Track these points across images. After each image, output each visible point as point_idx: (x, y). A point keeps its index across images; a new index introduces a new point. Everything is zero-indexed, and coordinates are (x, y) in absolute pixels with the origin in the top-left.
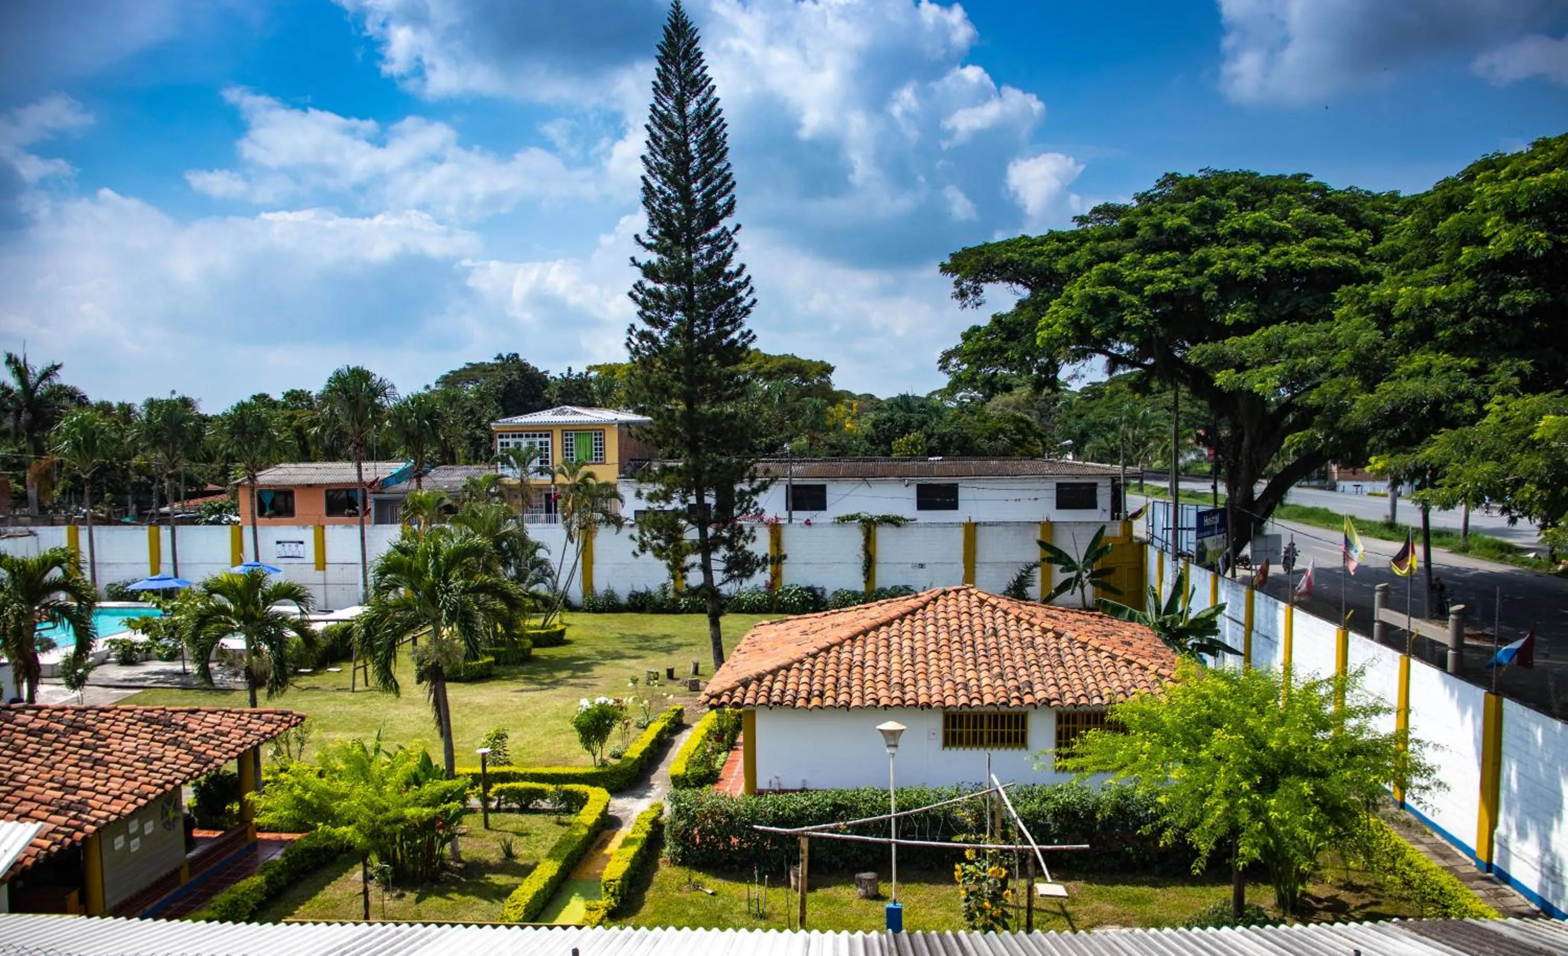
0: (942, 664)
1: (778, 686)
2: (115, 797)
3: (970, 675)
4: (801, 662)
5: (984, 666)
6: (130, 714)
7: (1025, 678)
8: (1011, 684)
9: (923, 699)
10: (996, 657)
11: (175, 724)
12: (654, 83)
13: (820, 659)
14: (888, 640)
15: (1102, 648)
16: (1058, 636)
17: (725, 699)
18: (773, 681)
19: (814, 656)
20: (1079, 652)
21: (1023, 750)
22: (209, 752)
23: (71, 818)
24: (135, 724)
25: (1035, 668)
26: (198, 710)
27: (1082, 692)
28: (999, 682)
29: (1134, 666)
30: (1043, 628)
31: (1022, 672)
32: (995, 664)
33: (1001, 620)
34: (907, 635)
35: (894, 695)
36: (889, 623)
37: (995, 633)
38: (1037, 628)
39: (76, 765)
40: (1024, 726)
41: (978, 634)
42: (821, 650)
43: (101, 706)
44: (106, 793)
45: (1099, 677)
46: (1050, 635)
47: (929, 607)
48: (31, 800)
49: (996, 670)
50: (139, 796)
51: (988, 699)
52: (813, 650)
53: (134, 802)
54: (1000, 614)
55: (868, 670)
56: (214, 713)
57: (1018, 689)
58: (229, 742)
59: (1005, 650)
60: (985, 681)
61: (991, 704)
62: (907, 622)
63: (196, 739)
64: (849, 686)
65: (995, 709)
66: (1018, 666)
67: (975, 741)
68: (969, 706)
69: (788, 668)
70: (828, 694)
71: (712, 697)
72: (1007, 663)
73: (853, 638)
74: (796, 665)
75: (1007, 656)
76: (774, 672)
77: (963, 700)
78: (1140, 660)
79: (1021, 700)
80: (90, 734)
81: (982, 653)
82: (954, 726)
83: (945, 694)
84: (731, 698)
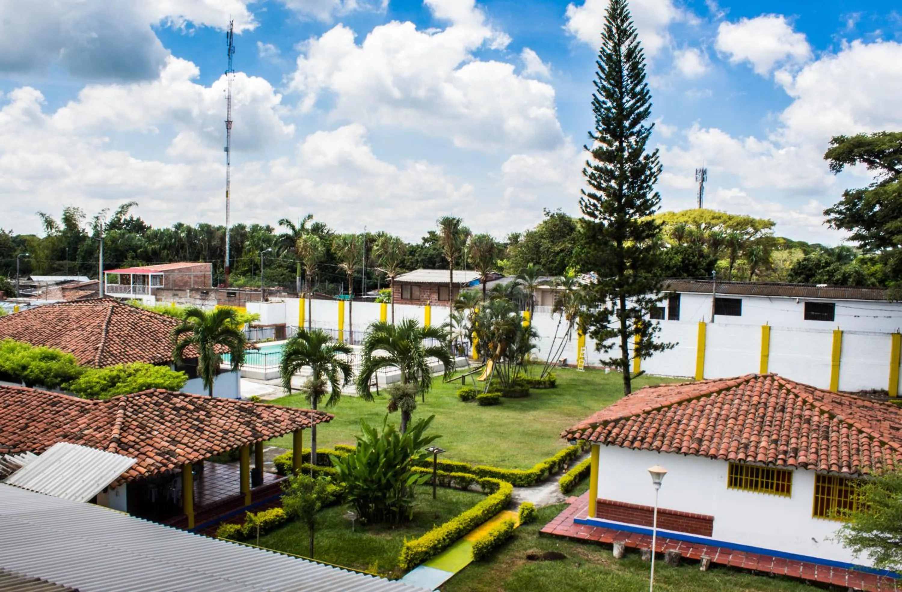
0: (736, 428)
1: (616, 430)
2: (195, 450)
3: (753, 438)
4: (638, 416)
5: (766, 433)
6: (233, 404)
7: (794, 446)
8: (782, 448)
9: (712, 452)
10: (778, 427)
11: (255, 413)
12: (602, 34)
13: (651, 415)
14: (704, 406)
15: (863, 429)
16: (832, 417)
17: (577, 435)
18: (614, 427)
19: (648, 413)
20: (844, 431)
21: (788, 498)
22: (263, 432)
23: (165, 459)
24: (232, 411)
25: (804, 439)
26: (273, 406)
27: (835, 462)
28: (773, 446)
29: (887, 446)
30: (821, 410)
31: (793, 440)
32: (775, 432)
33: (791, 401)
34: (719, 405)
35: (693, 446)
36: (708, 395)
37: (783, 410)
38: (817, 409)
39: (187, 430)
40: (789, 480)
41: (770, 409)
42: (654, 410)
43: (220, 398)
44: (191, 448)
45: (853, 452)
46: (826, 415)
47: (741, 387)
48: (152, 446)
49: (774, 437)
50: (208, 452)
51: (760, 457)
52: (648, 409)
53: (204, 455)
54: (792, 396)
55: (681, 427)
56: (280, 409)
57: (785, 452)
58: (279, 427)
59: (787, 423)
60: (763, 444)
61: (761, 461)
62: (722, 395)
63: (260, 423)
64: (664, 436)
65: (764, 465)
66: (792, 435)
67: (753, 486)
68: (745, 461)
69: (627, 419)
70: (647, 440)
71: (569, 433)
72: (785, 433)
73: (680, 403)
74: (633, 418)
75: (786, 427)
76: (617, 421)
77: (741, 456)
78: (891, 443)
79: (785, 461)
80: (204, 413)
81: (768, 423)
82: (736, 474)
83: (730, 450)
84: (582, 435)
